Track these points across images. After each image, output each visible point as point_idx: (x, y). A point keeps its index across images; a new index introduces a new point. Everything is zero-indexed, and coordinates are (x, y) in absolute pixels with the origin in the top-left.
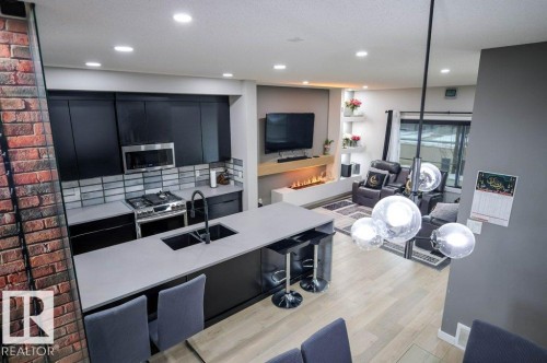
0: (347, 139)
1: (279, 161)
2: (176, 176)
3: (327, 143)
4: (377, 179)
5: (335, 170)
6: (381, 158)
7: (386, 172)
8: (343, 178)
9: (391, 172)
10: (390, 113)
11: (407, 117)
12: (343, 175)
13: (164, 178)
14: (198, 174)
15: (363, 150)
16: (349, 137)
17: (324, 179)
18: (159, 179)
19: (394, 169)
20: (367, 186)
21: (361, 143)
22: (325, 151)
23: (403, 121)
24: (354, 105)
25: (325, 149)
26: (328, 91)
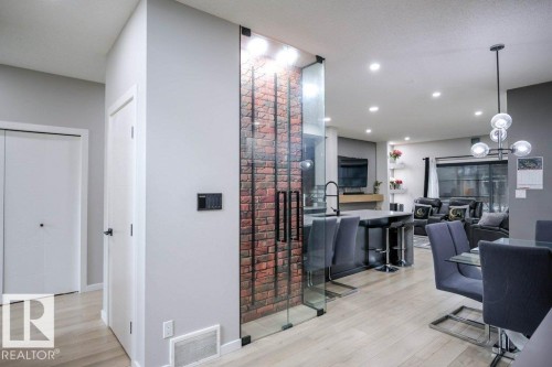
0: (392, 183)
1: (345, 194)
3: (377, 184)
4: (423, 211)
5: (384, 207)
6: (422, 196)
7: (430, 206)
9: (433, 206)
10: (427, 160)
11: (441, 162)
15: (405, 192)
16: (394, 180)
19: (436, 203)
20: (415, 217)
21: (403, 185)
22: (375, 191)
23: (438, 166)
24: (396, 155)
25: (375, 189)
26: (375, 143)
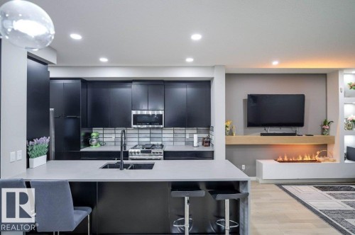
2: (172, 136)
8: (347, 161)
12: (348, 157)
13: (164, 136)
14: (188, 136)
17: (321, 159)
18: (160, 136)
26: (325, 75)
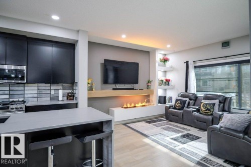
0: (162, 81)
1: (114, 89)
2: (36, 92)
3: (149, 82)
4: (181, 103)
5: (154, 99)
6: (184, 91)
7: (187, 99)
8: (159, 104)
9: (190, 99)
10: (187, 63)
11: (198, 64)
12: (160, 102)
14: (53, 92)
15: (173, 88)
16: (164, 79)
17: (147, 104)
18: (22, 92)
19: (193, 97)
20: (175, 108)
21: (172, 83)
22: (148, 87)
23: (195, 67)
24: (165, 60)
25: (148, 86)
26: (148, 52)
